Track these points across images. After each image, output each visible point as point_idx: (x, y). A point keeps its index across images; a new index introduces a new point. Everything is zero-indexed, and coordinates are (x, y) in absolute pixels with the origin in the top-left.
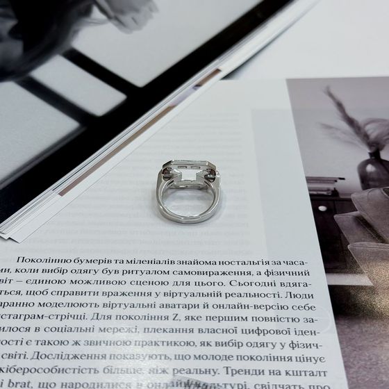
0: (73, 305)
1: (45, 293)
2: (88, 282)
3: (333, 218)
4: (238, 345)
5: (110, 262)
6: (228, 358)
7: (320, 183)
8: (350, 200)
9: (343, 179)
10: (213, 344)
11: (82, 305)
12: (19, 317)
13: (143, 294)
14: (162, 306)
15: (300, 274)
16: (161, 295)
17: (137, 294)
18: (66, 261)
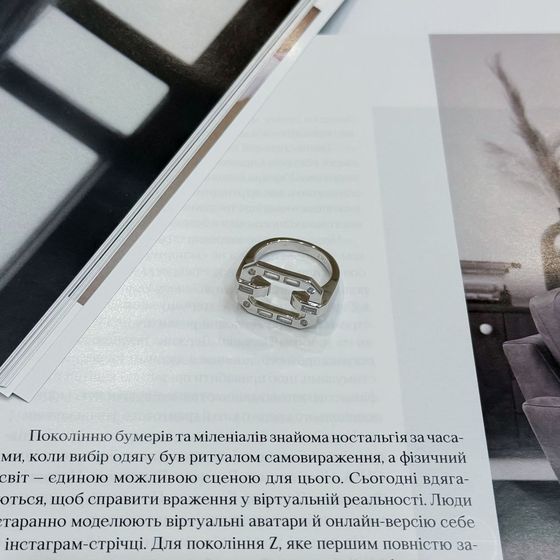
0: (122, 522)
1: (79, 500)
2: (141, 479)
3: (501, 349)
5: (169, 438)
7: (483, 274)
8: (526, 312)
9: (518, 266)
11: (135, 522)
12: (45, 546)
13: (223, 500)
14: (253, 523)
15: (452, 459)
16: (251, 501)
17: (214, 500)
18: (103, 437)
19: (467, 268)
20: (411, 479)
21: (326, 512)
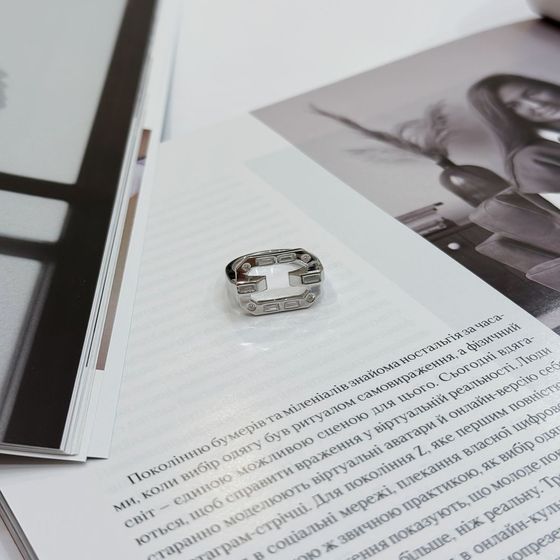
0: (273, 501)
1: (218, 504)
2: (262, 462)
3: (478, 253)
4: (527, 447)
5: (262, 423)
6: (533, 467)
7: (420, 218)
8: (473, 225)
9: (440, 204)
10: (497, 460)
11: (285, 495)
12: (215, 554)
13: (349, 443)
14: (390, 446)
15: (509, 331)
16: (374, 433)
17: (342, 447)
18: (202, 451)
19: (405, 219)
20: (490, 358)
21: (443, 409)
